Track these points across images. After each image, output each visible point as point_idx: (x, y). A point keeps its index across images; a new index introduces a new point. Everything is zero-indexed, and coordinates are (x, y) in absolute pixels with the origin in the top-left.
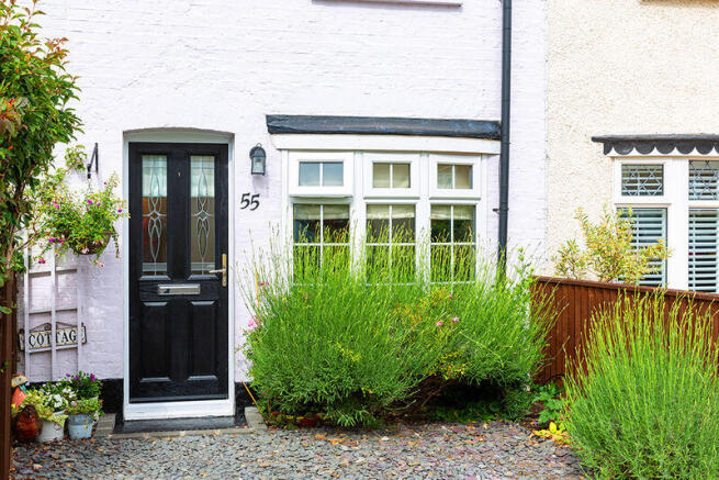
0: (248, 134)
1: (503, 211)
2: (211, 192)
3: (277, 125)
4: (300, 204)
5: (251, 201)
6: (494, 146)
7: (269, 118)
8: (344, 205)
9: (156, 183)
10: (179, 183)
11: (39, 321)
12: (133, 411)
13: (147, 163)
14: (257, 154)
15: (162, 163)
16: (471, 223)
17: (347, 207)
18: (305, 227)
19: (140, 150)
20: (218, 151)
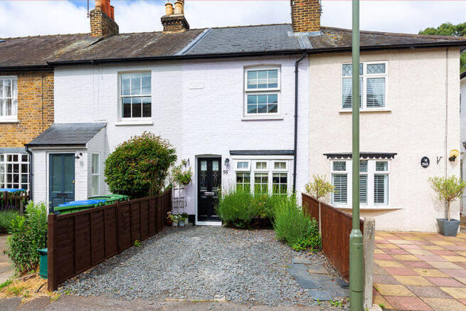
0: (225, 155)
1: (295, 175)
2: (218, 169)
3: (232, 153)
4: (238, 173)
5: (226, 172)
6: (292, 157)
7: (230, 151)
8: (248, 173)
9: (204, 168)
10: (210, 167)
11: (175, 200)
12: (197, 223)
13: (202, 163)
14: (227, 160)
15: (206, 162)
16: (286, 178)
17: (249, 174)
18: (239, 179)
19: (200, 159)
20: (219, 159)
